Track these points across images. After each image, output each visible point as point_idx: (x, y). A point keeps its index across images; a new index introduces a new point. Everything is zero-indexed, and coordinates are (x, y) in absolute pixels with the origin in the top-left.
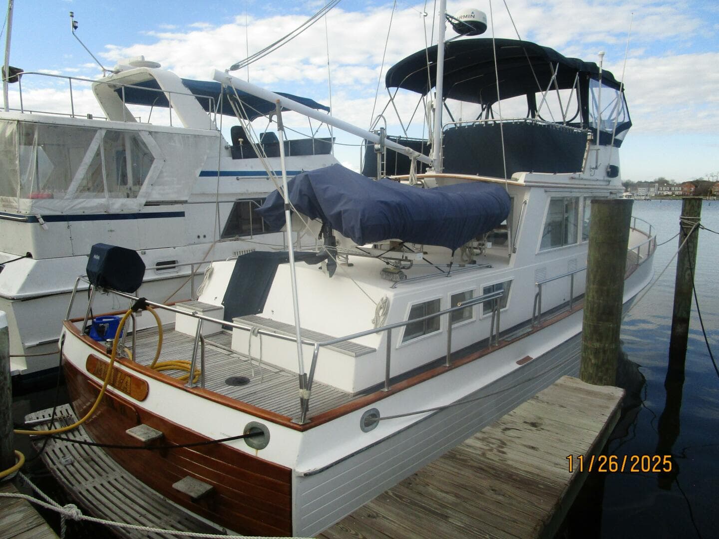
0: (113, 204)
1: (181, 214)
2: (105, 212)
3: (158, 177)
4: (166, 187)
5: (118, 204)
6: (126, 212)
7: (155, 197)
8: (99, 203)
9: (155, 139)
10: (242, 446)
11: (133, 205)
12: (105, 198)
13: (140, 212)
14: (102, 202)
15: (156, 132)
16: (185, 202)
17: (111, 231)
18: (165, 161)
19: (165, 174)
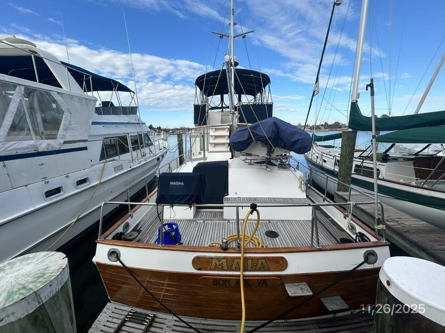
0: (40, 144)
1: (85, 148)
2: (35, 151)
3: (69, 125)
4: (74, 131)
5: (44, 145)
6: (50, 149)
7: (69, 138)
8: (29, 144)
9: (62, 97)
10: (367, 266)
11: (55, 144)
12: (33, 140)
13: (61, 149)
14: (32, 143)
15: (62, 93)
16: (87, 141)
17: (42, 164)
18: (71, 114)
19: (72, 123)
